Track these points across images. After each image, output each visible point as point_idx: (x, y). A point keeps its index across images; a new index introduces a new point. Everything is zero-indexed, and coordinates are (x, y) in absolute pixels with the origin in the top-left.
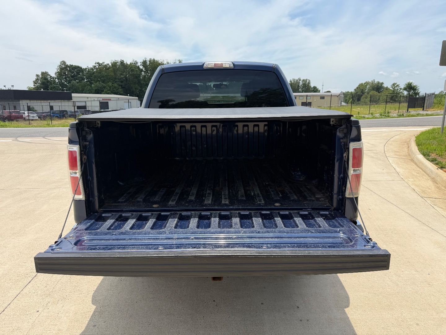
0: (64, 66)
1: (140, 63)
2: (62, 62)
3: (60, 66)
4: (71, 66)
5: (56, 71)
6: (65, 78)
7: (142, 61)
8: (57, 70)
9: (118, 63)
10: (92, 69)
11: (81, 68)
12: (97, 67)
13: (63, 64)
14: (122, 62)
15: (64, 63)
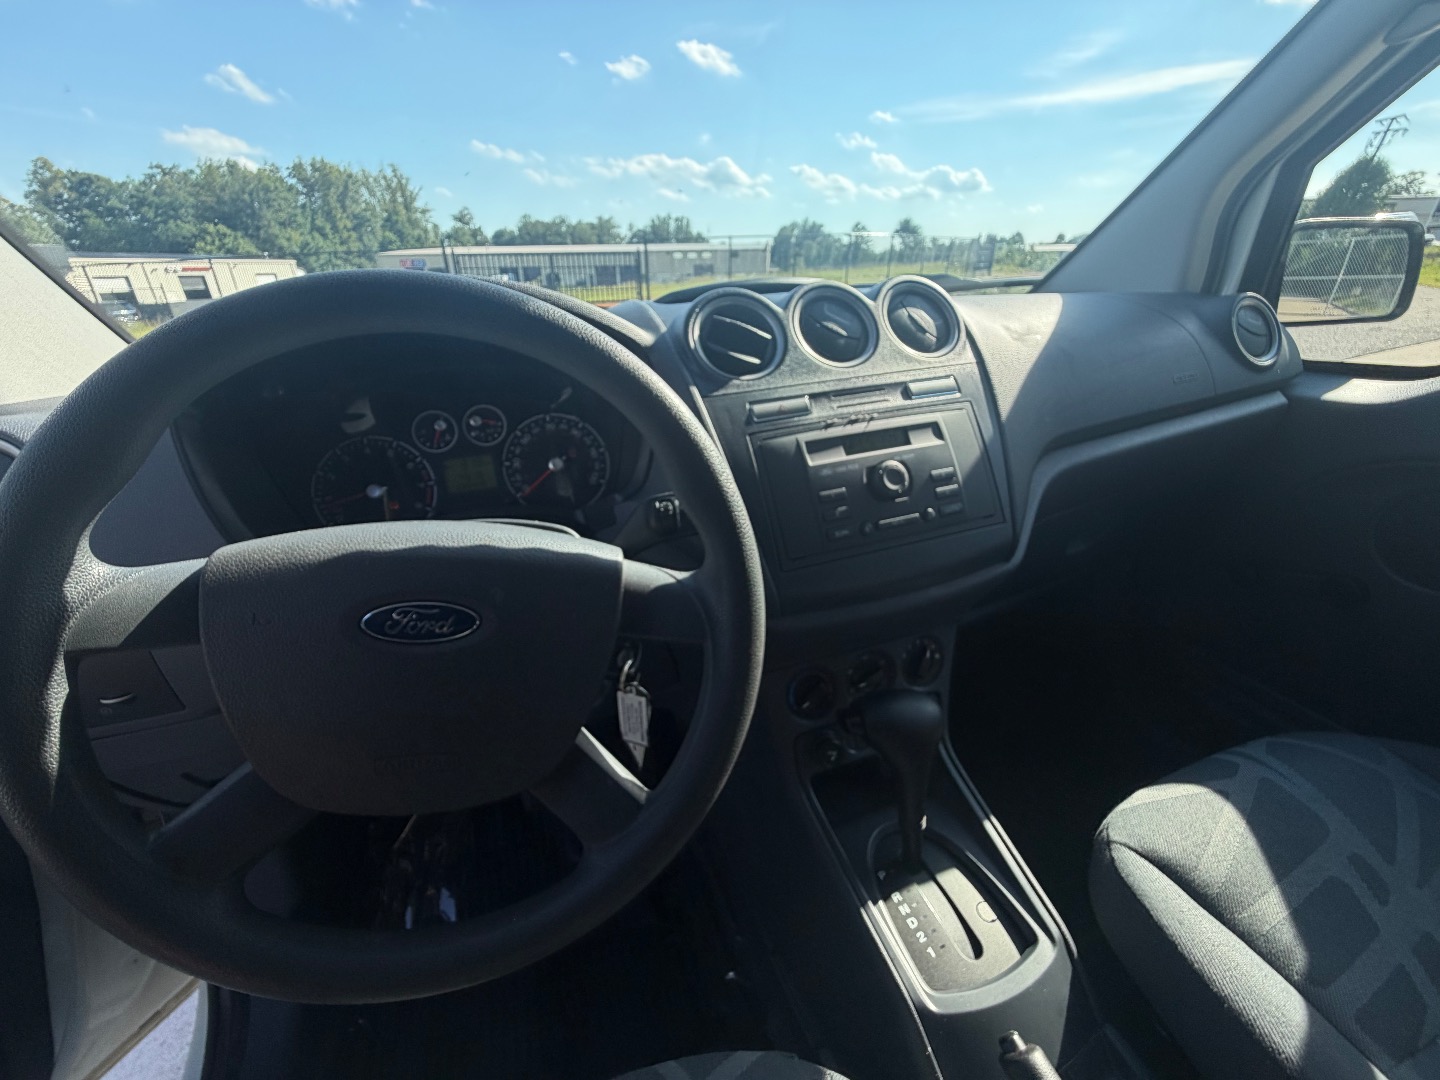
0: (48, 175)
1: (288, 168)
2: (38, 160)
3: (35, 173)
4: (74, 174)
5: (27, 189)
6: (66, 210)
7: (291, 165)
8: (30, 185)
9: (221, 170)
10: (144, 183)
11: (108, 181)
12: (159, 177)
13: (41, 168)
14: (232, 167)
15: (45, 165)
